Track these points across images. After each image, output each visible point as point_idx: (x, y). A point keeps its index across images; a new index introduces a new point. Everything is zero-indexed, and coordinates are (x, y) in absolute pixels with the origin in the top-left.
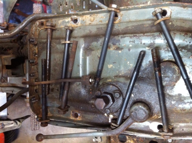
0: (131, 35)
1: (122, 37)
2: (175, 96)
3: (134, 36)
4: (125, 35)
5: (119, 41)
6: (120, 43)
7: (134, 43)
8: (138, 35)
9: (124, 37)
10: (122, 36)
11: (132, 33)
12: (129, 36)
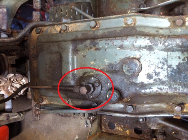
0: (106, 39)
1: (100, 41)
2: (139, 84)
3: (109, 40)
4: (102, 39)
5: (98, 43)
6: (99, 45)
7: (109, 44)
8: (111, 39)
9: (101, 40)
10: (100, 39)
11: (107, 38)
12: (105, 40)
